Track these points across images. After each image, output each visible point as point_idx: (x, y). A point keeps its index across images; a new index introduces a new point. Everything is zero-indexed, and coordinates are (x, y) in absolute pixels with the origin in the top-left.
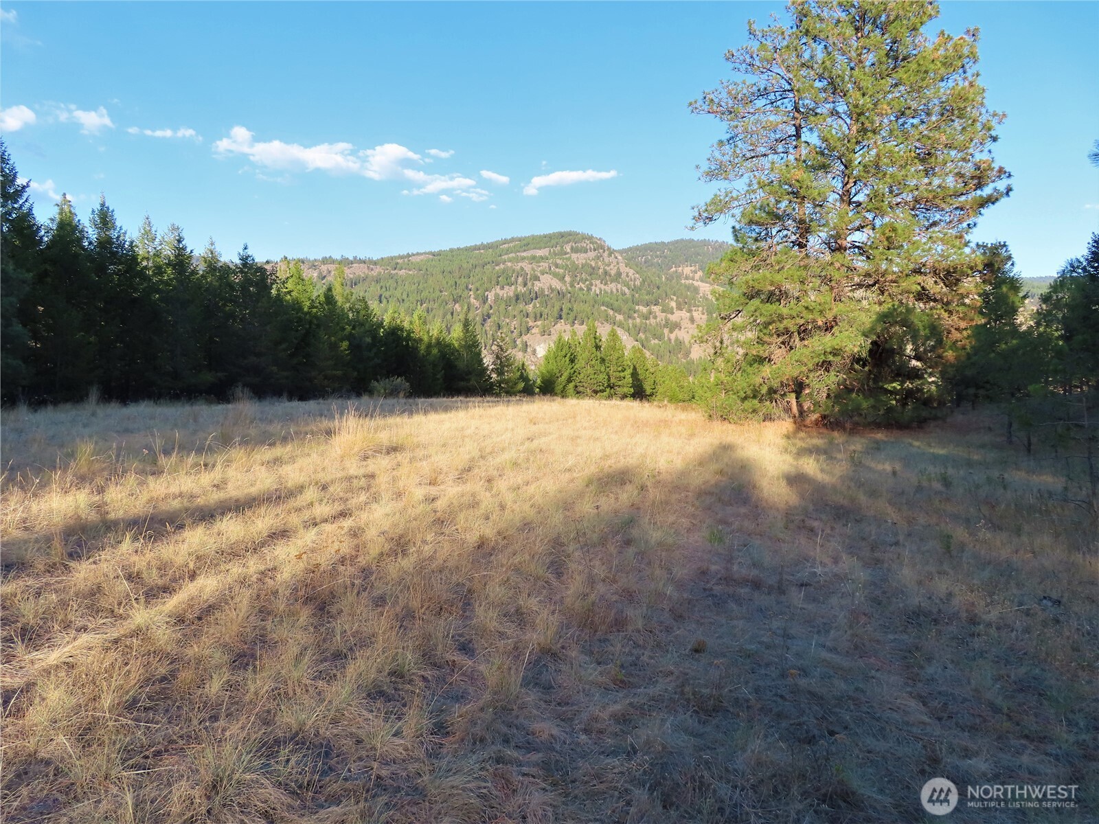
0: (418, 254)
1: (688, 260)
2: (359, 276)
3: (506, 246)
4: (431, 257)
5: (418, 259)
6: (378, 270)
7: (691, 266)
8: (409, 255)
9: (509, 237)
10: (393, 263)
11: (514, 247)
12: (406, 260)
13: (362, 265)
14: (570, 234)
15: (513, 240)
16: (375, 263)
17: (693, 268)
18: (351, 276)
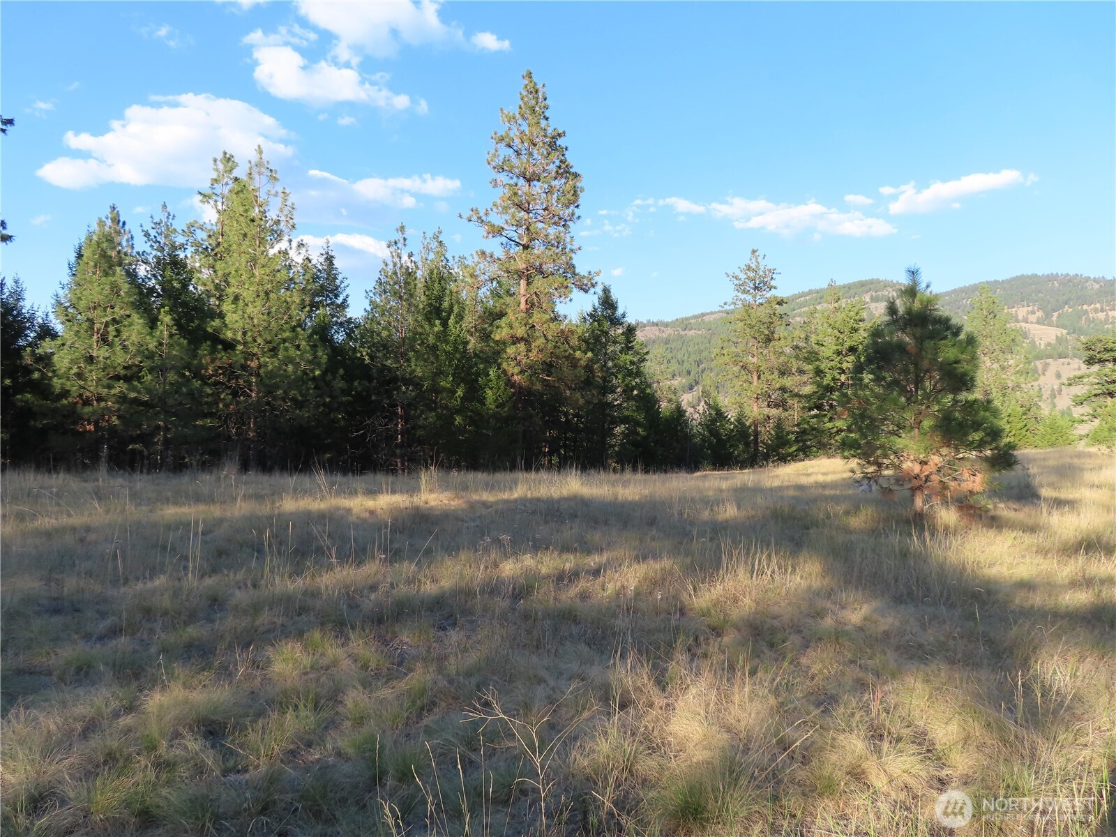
0: (712, 313)
1: (1024, 299)
2: (650, 338)
3: (802, 299)
4: (725, 315)
5: (711, 318)
6: (669, 331)
7: (1028, 306)
8: (703, 315)
9: (806, 290)
10: (685, 324)
11: (810, 300)
12: (700, 320)
13: (655, 328)
14: (871, 282)
15: (810, 292)
16: (667, 325)
17: (1030, 309)
18: (643, 339)
